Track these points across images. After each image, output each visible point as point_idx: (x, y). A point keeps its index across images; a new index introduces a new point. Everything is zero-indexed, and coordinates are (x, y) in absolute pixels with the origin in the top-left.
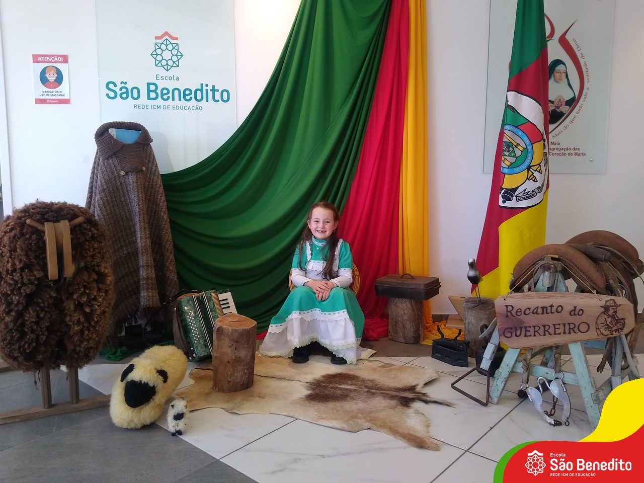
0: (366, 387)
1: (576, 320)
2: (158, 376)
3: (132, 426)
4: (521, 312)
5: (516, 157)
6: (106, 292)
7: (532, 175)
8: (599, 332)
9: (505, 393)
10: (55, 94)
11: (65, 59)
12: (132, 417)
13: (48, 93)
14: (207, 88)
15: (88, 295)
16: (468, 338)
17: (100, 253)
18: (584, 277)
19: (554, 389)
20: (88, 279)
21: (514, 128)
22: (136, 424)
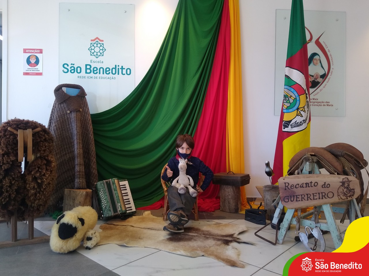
0: (204, 234)
1: (326, 190)
2: (78, 222)
3: (62, 251)
4: (293, 186)
5: (290, 103)
6: (51, 171)
7: (300, 113)
8: (339, 197)
9: (286, 239)
10: (34, 70)
11: (41, 51)
12: (62, 245)
13: (30, 70)
14: (119, 67)
15: (40, 173)
16: (266, 209)
17: (49, 149)
18: (330, 165)
19: (316, 233)
20: (41, 163)
21: (289, 87)
22: (64, 251)
